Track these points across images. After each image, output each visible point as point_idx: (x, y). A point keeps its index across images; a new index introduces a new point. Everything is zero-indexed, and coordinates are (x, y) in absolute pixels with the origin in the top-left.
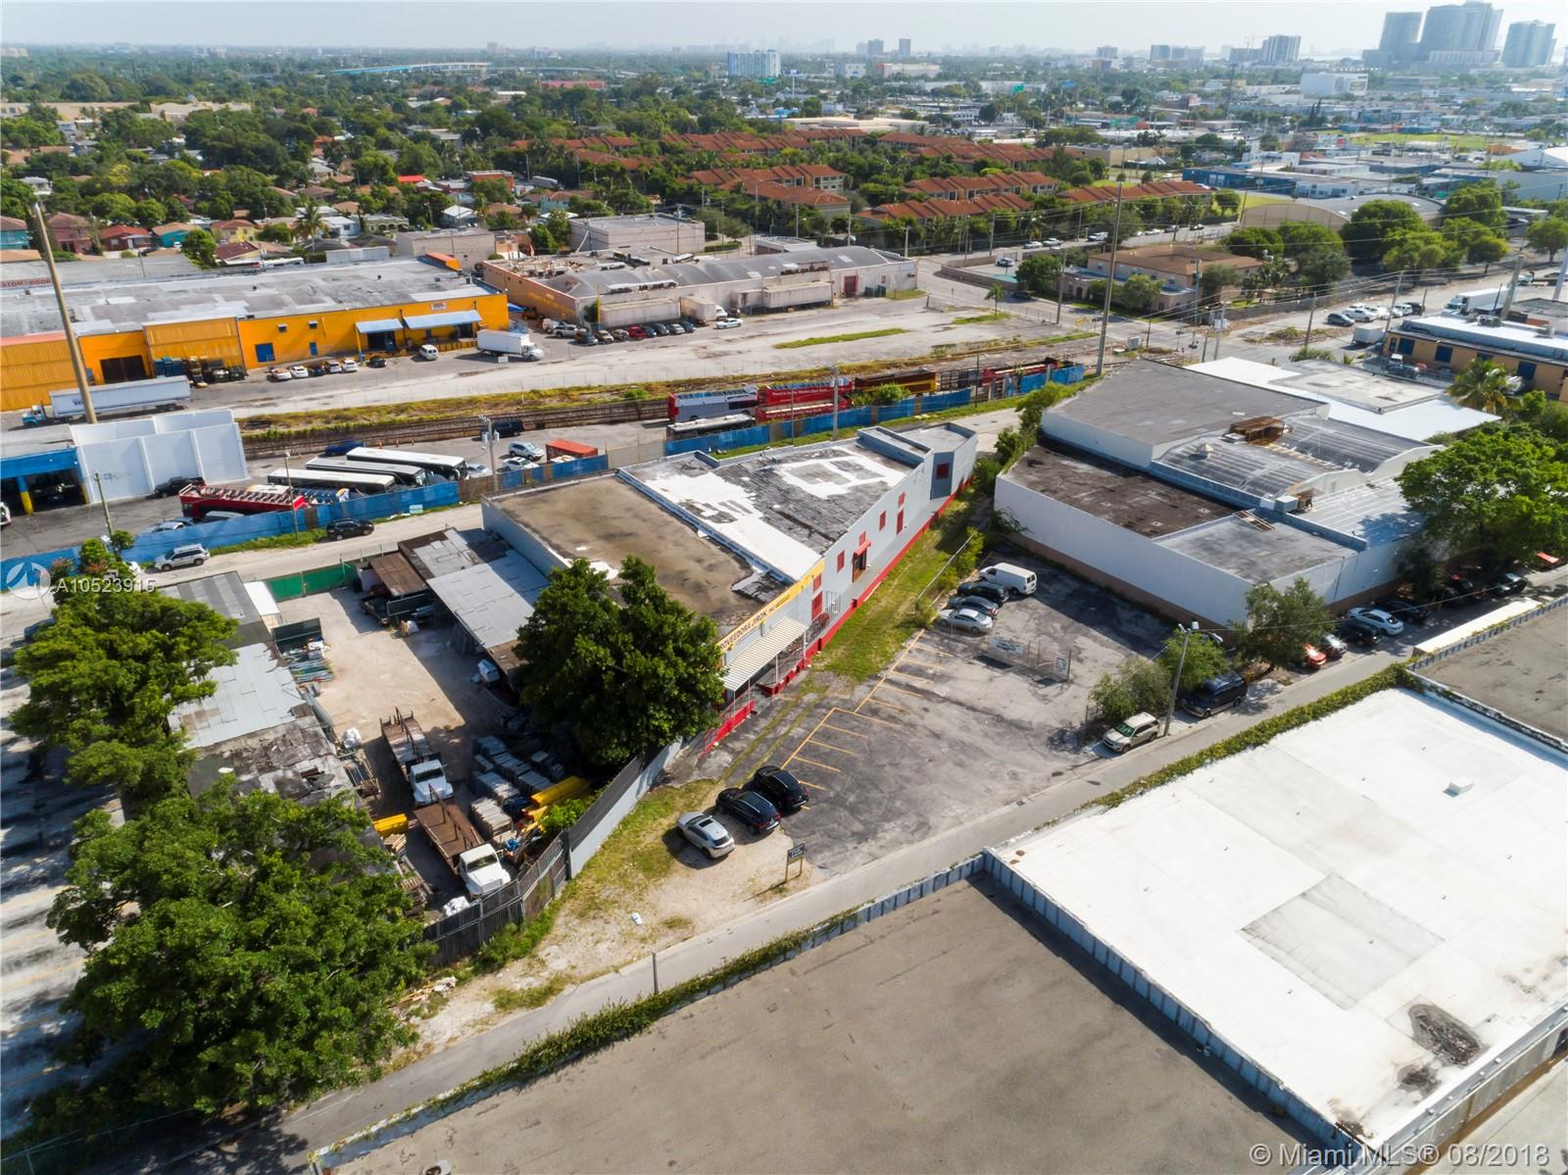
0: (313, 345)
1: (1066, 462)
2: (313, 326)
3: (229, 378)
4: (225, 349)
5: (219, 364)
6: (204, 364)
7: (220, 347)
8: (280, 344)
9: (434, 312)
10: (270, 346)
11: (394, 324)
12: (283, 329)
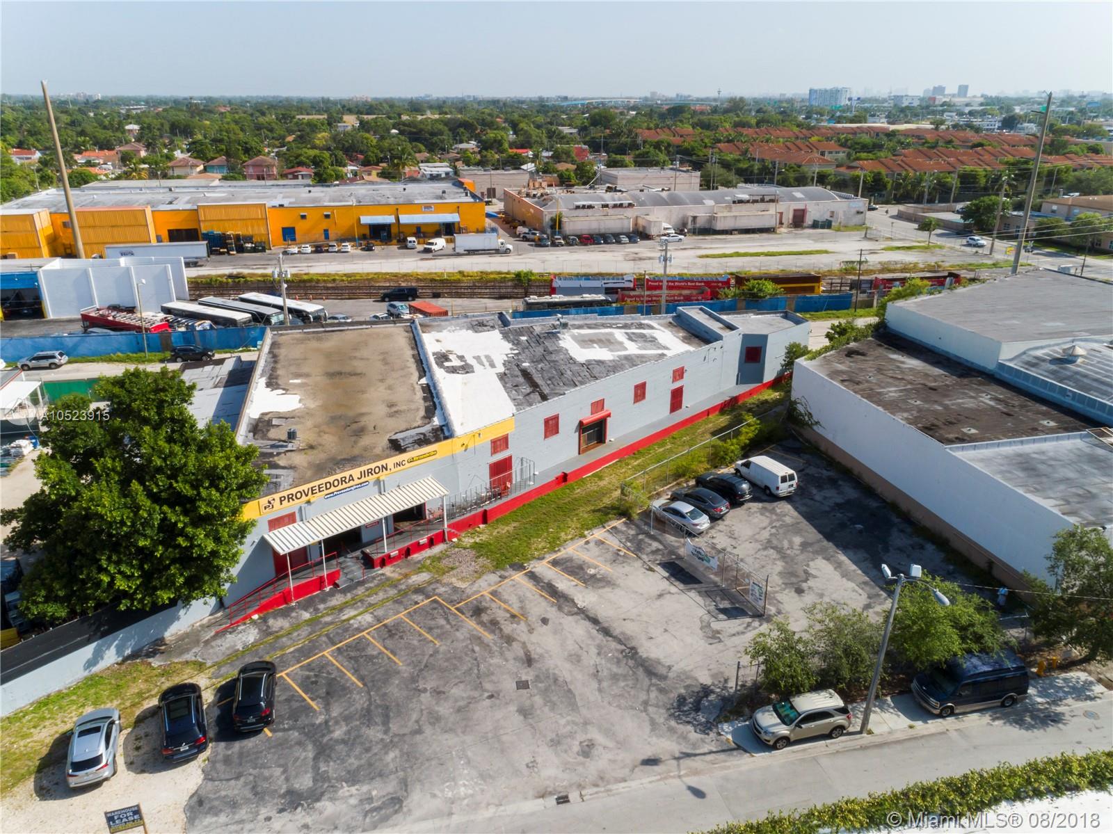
0: (326, 231)
1: (895, 356)
2: (327, 216)
3: (254, 250)
4: (256, 228)
5: (249, 239)
6: (238, 238)
7: (253, 227)
8: (300, 227)
9: (424, 213)
10: (293, 229)
11: (389, 219)
12: (303, 217)
